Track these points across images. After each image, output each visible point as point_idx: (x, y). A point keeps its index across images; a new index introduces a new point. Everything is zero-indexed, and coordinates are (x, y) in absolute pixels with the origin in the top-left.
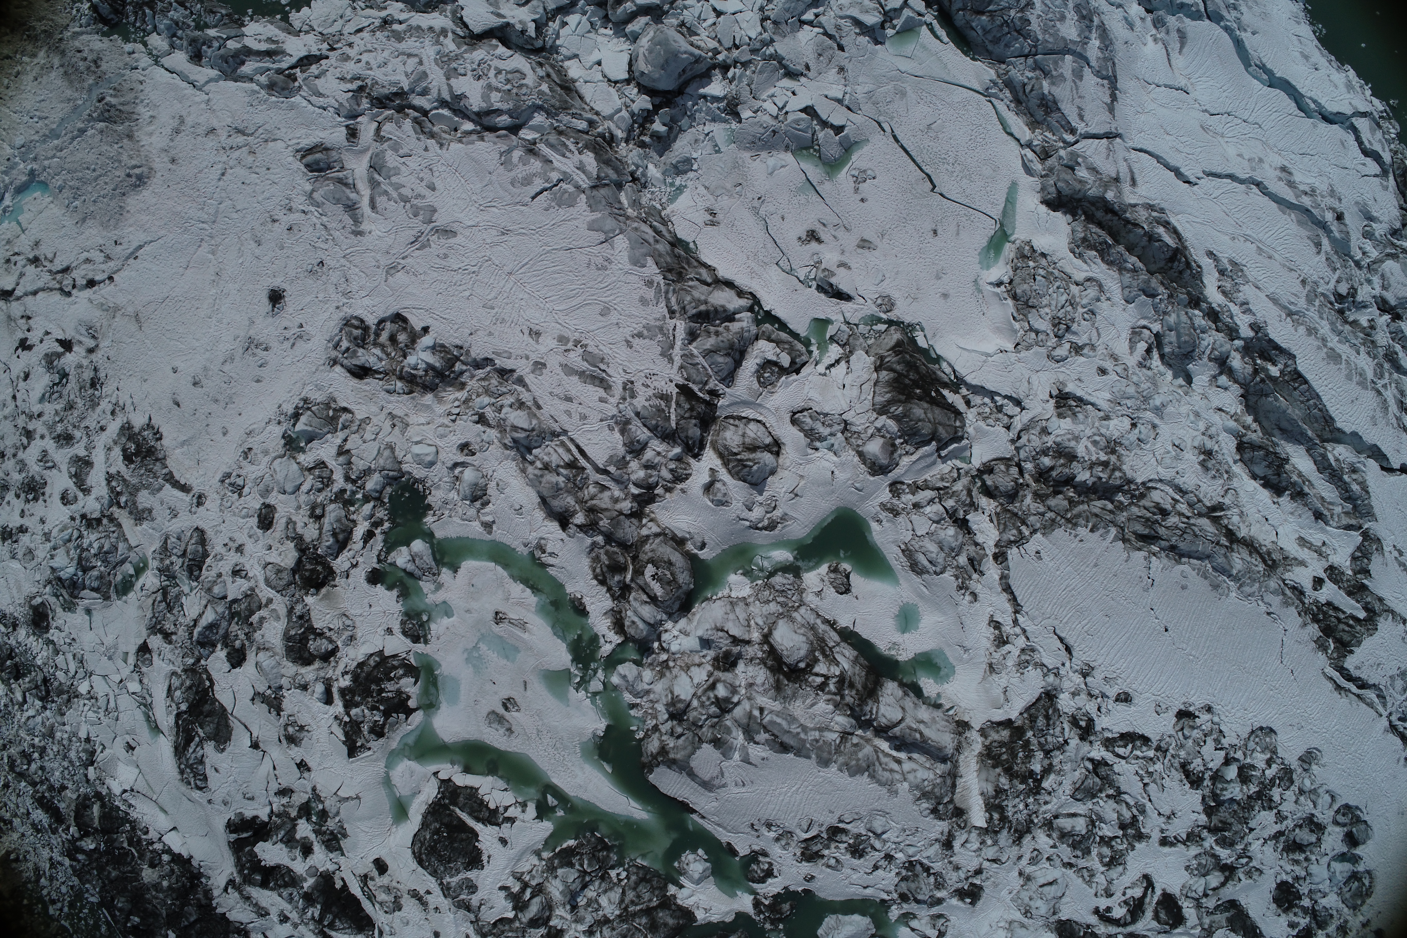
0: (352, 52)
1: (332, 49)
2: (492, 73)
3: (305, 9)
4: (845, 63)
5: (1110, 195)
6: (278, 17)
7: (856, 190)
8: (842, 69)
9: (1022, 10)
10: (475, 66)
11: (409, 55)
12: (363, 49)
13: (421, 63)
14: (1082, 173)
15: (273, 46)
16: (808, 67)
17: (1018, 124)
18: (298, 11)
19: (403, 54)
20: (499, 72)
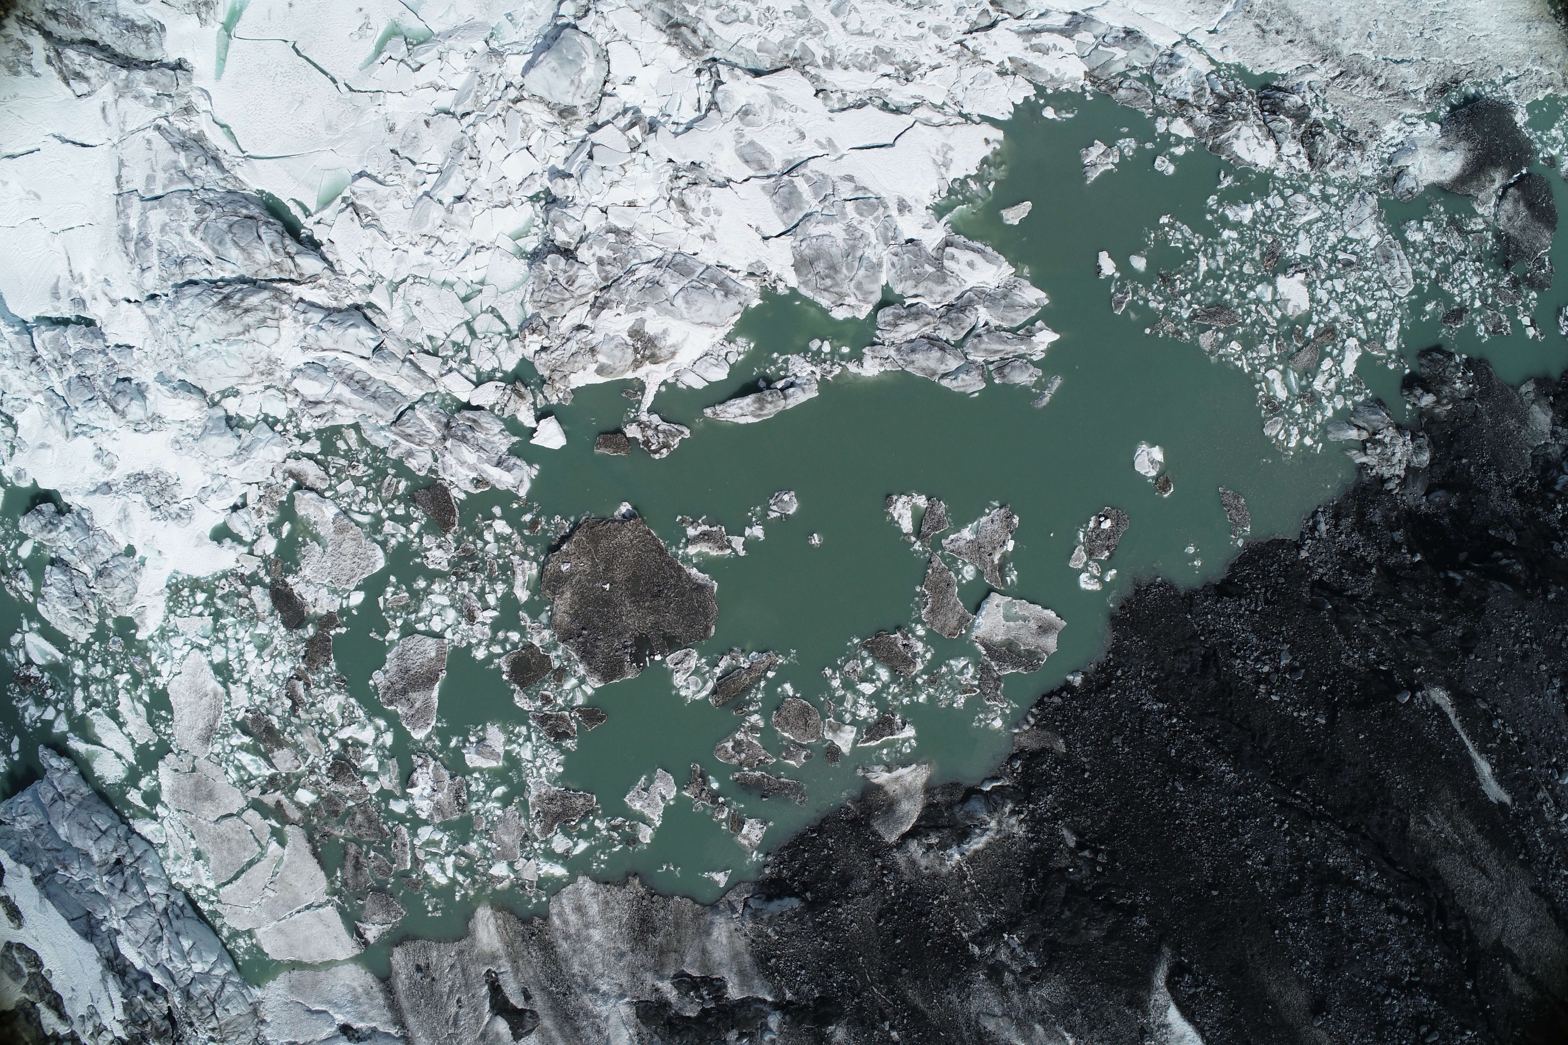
0: (933, 40)
1: (961, 43)
2: (754, 16)
3: (1019, 101)
4: (390, 136)
5: (123, 73)
6: (1049, 91)
7: (367, 17)
8: (391, 130)
9: (203, 220)
10: (777, 23)
11: (861, 33)
12: (922, 42)
13: (844, 25)
14: (151, 91)
15: (1035, 41)
16: (427, 123)
17: (216, 139)
18: (1026, 99)
19: (868, 35)
20: (747, 19)
